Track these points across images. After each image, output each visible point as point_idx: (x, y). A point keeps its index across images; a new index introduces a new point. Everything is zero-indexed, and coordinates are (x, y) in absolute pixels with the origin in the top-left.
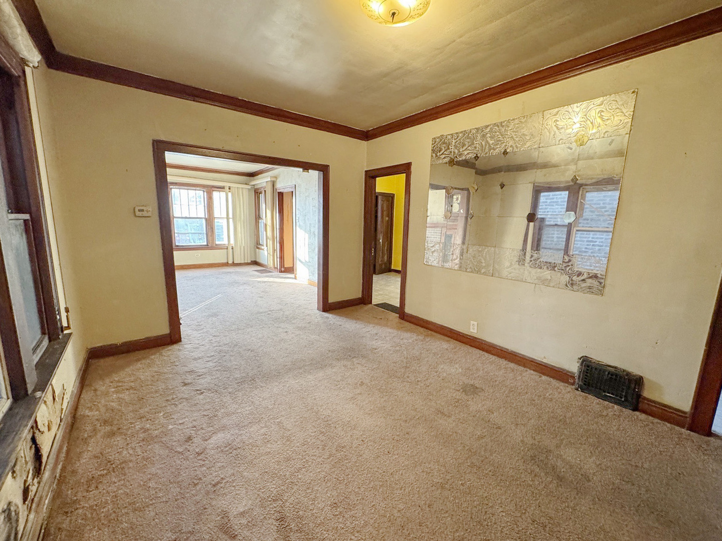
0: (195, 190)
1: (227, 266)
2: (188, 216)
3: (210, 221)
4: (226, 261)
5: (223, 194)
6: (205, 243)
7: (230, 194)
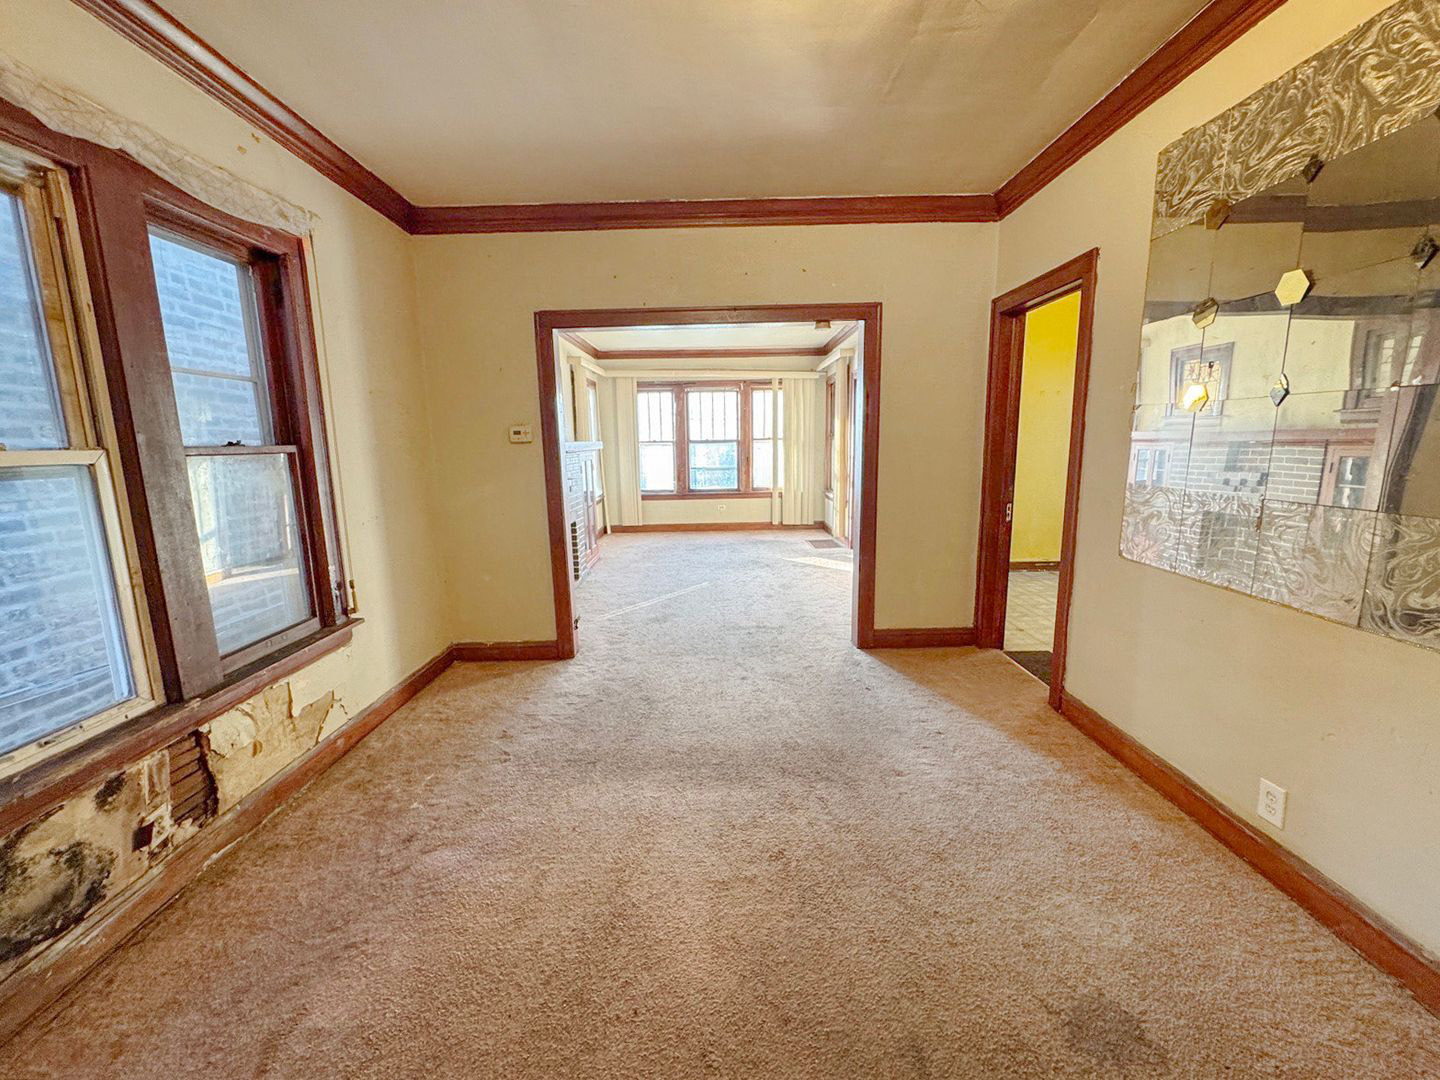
0: (724, 391)
1: (771, 529)
2: (710, 439)
3: (745, 446)
4: (768, 521)
5: (769, 394)
6: (736, 487)
7: (780, 394)
